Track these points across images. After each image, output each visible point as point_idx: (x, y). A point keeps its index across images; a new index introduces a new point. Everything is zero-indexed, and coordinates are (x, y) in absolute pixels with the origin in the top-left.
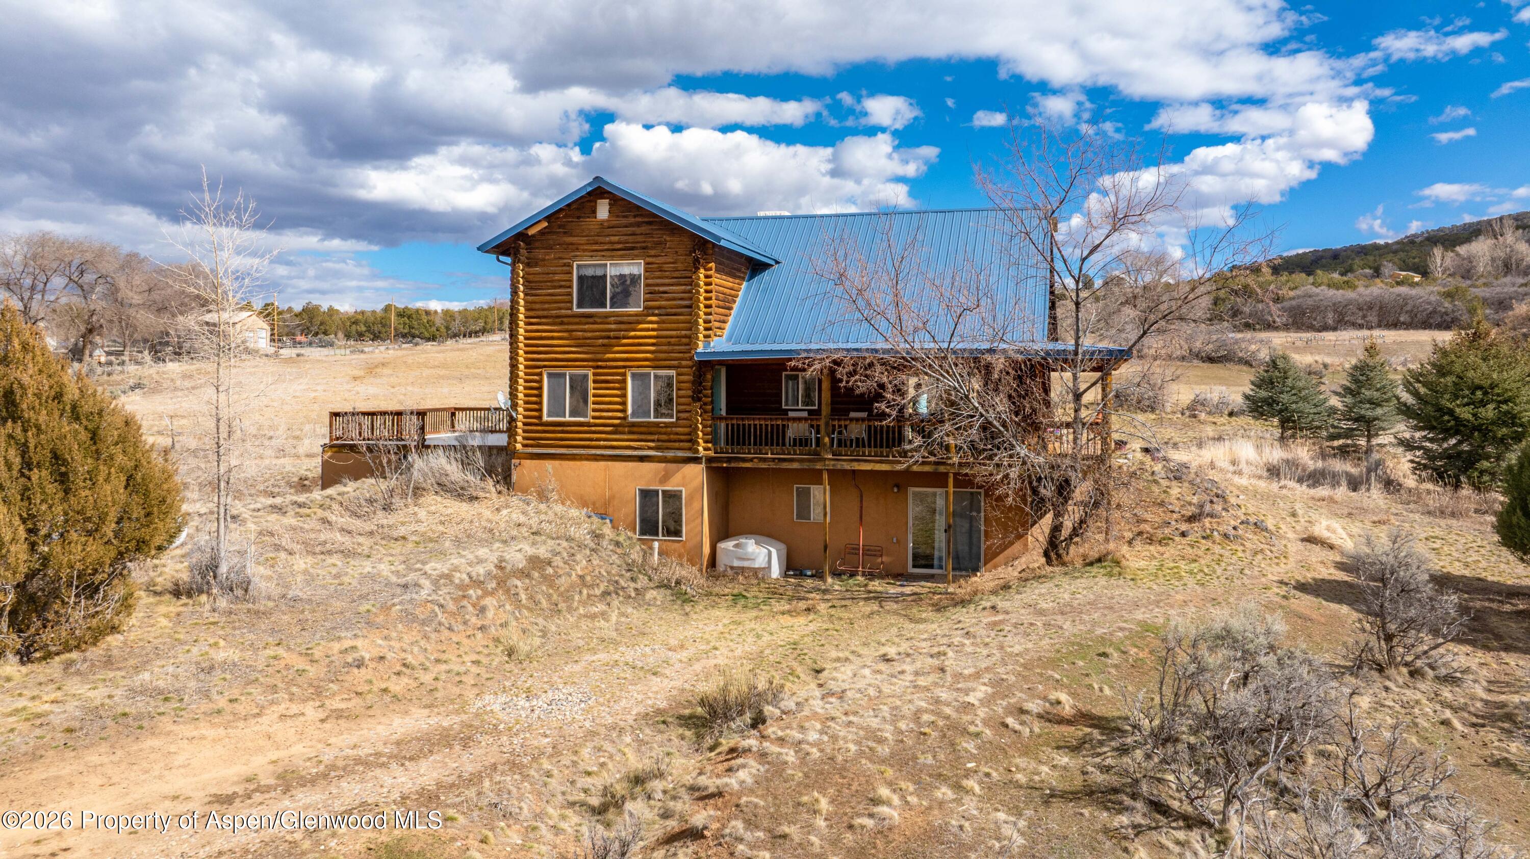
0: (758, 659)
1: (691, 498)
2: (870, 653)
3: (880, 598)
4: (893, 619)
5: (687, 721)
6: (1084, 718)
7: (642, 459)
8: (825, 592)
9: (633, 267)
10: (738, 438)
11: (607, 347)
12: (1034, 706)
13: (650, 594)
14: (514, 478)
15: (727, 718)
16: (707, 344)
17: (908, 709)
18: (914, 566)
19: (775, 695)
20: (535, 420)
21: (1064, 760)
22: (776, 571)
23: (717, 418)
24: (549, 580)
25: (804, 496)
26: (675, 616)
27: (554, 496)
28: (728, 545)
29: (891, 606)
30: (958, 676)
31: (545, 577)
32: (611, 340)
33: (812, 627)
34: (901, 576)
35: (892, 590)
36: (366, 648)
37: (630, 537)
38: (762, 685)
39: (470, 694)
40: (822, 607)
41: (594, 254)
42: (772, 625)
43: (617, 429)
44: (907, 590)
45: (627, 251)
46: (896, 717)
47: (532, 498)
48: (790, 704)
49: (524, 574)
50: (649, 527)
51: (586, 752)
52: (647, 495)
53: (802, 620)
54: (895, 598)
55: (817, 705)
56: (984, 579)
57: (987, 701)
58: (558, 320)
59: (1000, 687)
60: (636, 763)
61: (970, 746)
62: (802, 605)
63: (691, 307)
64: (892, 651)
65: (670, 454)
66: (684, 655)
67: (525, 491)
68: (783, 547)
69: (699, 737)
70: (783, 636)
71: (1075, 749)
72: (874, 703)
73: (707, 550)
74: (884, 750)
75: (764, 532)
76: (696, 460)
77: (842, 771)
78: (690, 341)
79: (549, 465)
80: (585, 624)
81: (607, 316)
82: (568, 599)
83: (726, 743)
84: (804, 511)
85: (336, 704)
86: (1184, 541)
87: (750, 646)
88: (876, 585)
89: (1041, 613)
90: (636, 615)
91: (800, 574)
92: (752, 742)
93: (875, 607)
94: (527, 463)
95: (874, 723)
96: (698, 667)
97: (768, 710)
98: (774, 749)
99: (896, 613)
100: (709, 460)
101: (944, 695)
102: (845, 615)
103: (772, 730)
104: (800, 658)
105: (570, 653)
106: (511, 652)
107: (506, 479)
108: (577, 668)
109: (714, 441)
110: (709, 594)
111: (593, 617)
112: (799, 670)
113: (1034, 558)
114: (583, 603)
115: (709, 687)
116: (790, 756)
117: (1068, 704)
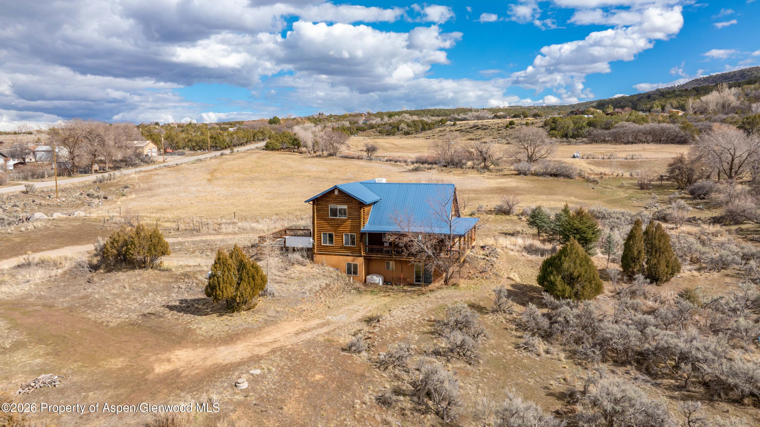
0: (378, 308)
1: (360, 265)
2: (400, 307)
3: (406, 291)
4: (407, 298)
5: (366, 321)
6: (435, 321)
7: (347, 255)
8: (393, 289)
9: (345, 207)
10: (371, 251)
11: (338, 227)
12: (426, 319)
13: (352, 291)
14: (315, 259)
15: (373, 320)
16: (363, 228)
17: (404, 319)
18: (416, 281)
19: (381, 316)
20: (319, 245)
21: (429, 327)
22: (381, 284)
23: (366, 246)
24: (331, 289)
25: (388, 264)
26: (358, 296)
27: (325, 265)
28: (369, 277)
29: (408, 294)
30: (416, 313)
31: (330, 289)
32: (339, 225)
33: (389, 300)
34: (412, 285)
35: (409, 289)
36: (304, 307)
37: (345, 275)
38: (379, 314)
39: (324, 316)
40: (392, 294)
41: (334, 203)
42: (380, 300)
43: (341, 248)
44: (413, 289)
45: (343, 203)
46: (402, 321)
47: (320, 265)
48: (384, 318)
49: (325, 288)
50: (349, 272)
51: (349, 326)
52: (349, 265)
53: (387, 298)
54: (410, 291)
55: (389, 318)
56: (431, 286)
57: (419, 318)
58: (325, 220)
59: (422, 315)
60: (358, 328)
61: (414, 325)
62: (387, 294)
63: (360, 218)
64: (404, 307)
65: (355, 254)
66: (363, 307)
67: (317, 263)
68: (383, 277)
69: (368, 324)
70: (383, 303)
71: (431, 326)
72: (399, 318)
73: (364, 278)
74: (399, 326)
75: (378, 273)
76: (361, 256)
77: (392, 329)
78: (359, 226)
79: (324, 257)
80: (340, 300)
81: (338, 219)
82: (336, 294)
83: (373, 325)
84: (388, 267)
85: (303, 318)
86: (477, 279)
87: (375, 305)
88: (405, 288)
89: (437, 298)
90: (350, 297)
91: (387, 284)
92: (378, 325)
93: (404, 294)
94: (318, 255)
95: (398, 321)
96: (366, 310)
97: (380, 319)
98: (381, 326)
99: (409, 296)
100: (364, 256)
101: (412, 316)
102: (397, 297)
103: (381, 323)
104: (386, 308)
105: (340, 307)
106: (329, 307)
107: (312, 259)
108: (342, 310)
109: (365, 252)
110: (365, 291)
111: (341, 298)
112: (386, 310)
113: (442, 282)
114: (339, 295)
115: (369, 315)
116: (384, 327)
117: (433, 318)
